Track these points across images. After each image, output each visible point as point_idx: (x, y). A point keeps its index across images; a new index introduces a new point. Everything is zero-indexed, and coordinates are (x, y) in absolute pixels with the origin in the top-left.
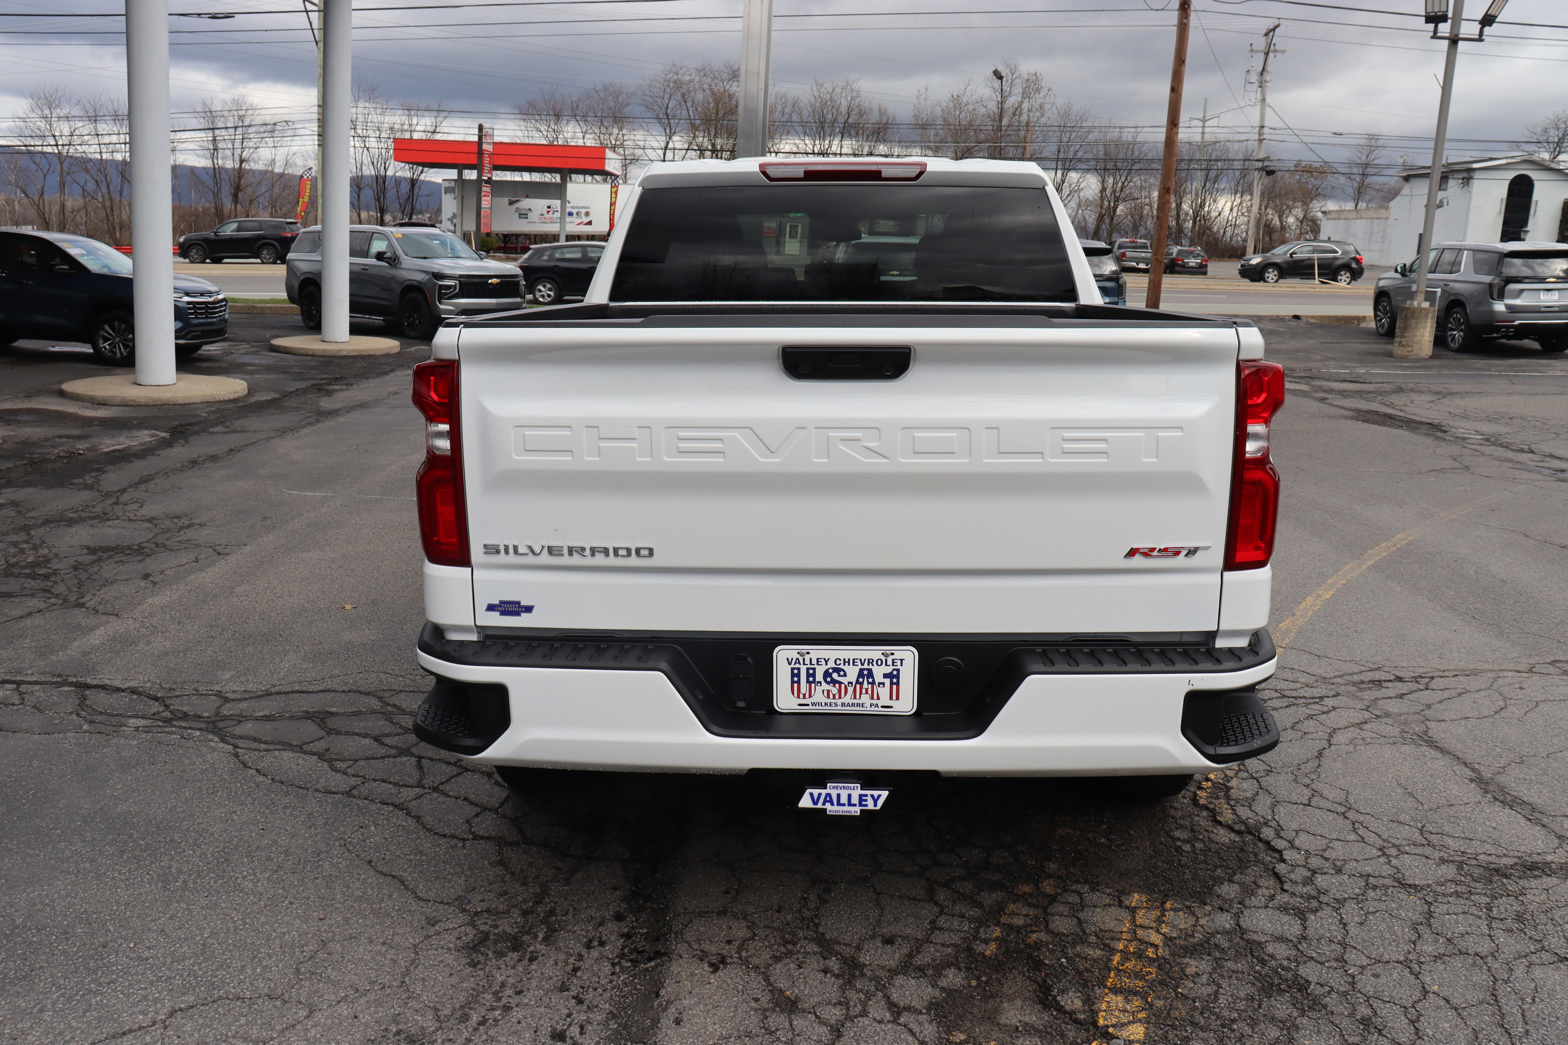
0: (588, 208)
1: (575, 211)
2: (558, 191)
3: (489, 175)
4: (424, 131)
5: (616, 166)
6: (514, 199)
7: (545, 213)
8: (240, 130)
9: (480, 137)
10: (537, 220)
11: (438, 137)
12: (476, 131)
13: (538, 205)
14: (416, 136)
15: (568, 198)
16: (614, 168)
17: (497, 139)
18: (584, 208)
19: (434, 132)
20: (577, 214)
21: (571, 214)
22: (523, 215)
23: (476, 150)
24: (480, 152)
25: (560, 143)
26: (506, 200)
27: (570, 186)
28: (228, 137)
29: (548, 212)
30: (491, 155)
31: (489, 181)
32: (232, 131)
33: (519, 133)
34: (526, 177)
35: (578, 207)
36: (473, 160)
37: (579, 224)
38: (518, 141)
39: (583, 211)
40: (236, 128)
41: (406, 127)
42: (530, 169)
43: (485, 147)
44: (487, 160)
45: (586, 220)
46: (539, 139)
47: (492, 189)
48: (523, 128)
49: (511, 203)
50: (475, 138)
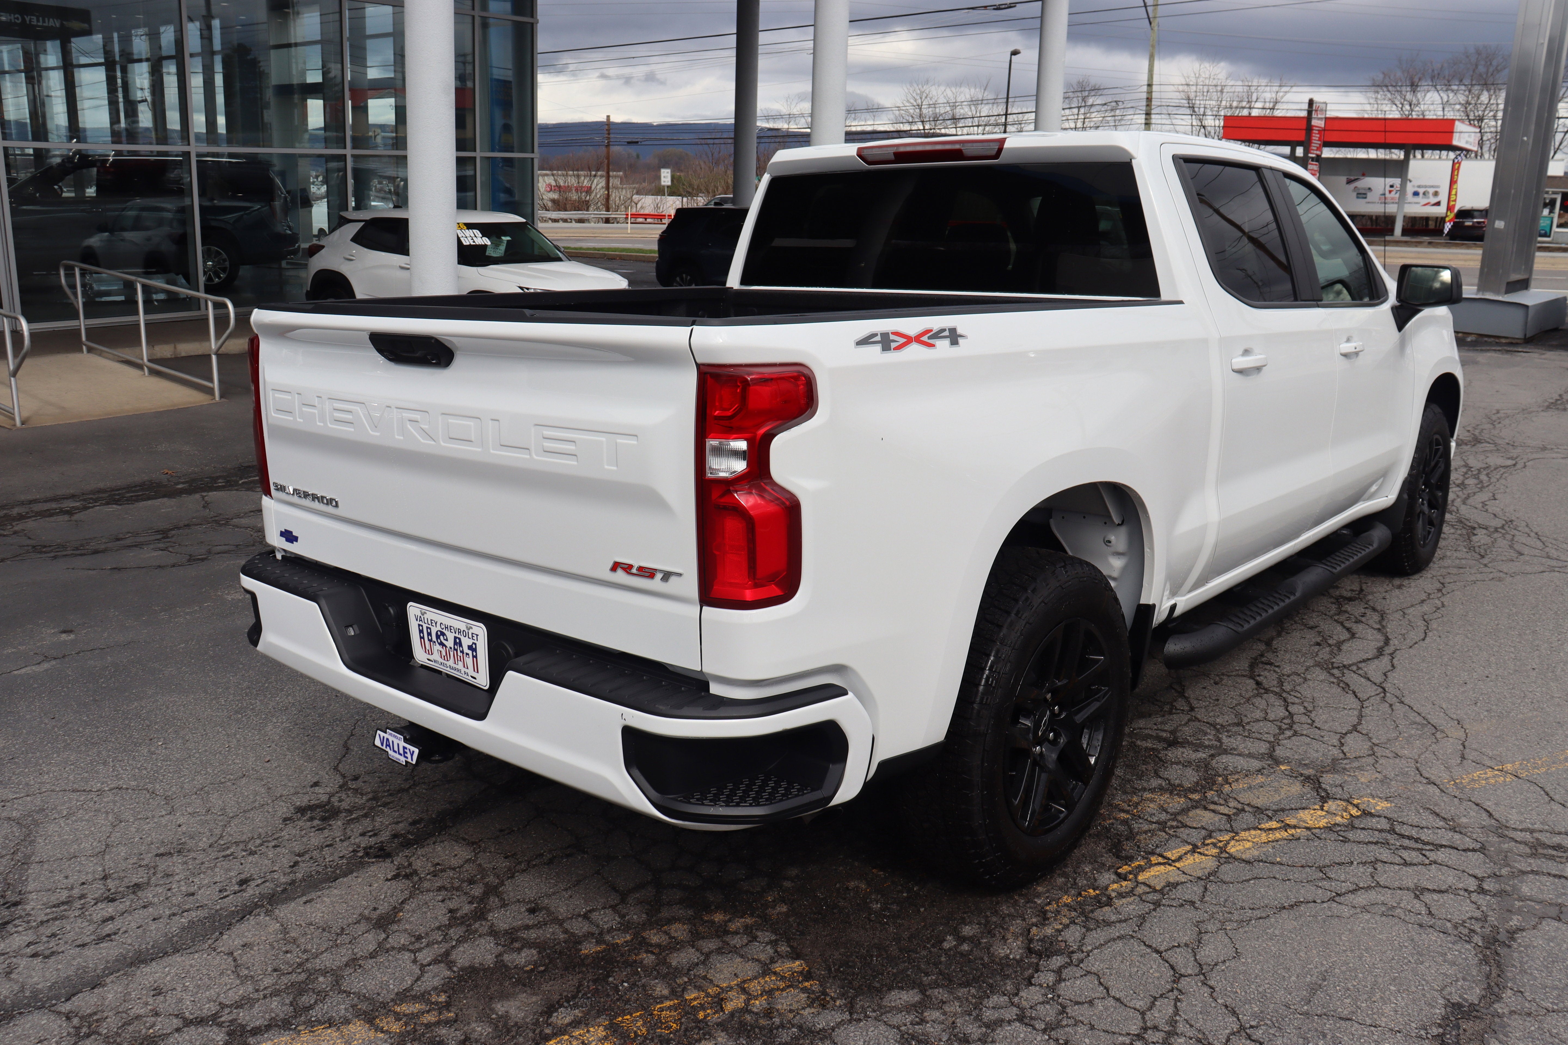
0: (1438, 187)
1: (1421, 191)
2: (1400, 169)
3: (1318, 153)
4: (1263, 108)
5: (1471, 140)
6: (1352, 178)
7: (1387, 192)
8: (1082, 110)
9: (1310, 112)
10: (1377, 200)
11: (1278, 113)
12: (1306, 106)
13: (1378, 184)
14: (1255, 113)
15: (1410, 175)
16: (1467, 142)
17: (1330, 114)
18: (1432, 187)
19: (1273, 109)
20: (1424, 194)
21: (1416, 194)
22: (1362, 195)
23: (1304, 126)
24: (1309, 129)
25: (1415, 117)
26: (1344, 179)
27: (1413, 163)
28: (1072, 117)
29: (1390, 192)
30: (1322, 131)
31: (1318, 159)
32: (1075, 111)
33: (1368, 107)
34: (1372, 154)
35: (1426, 187)
36: (1301, 136)
37: (1425, 205)
38: (1366, 116)
39: (1431, 191)
40: (1079, 108)
41: (1244, 104)
42: (1376, 146)
43: (1314, 122)
44: (1316, 137)
45: (1434, 200)
46: (1394, 113)
47: (1320, 167)
48: (1372, 101)
49: (1349, 182)
50: (1304, 114)
